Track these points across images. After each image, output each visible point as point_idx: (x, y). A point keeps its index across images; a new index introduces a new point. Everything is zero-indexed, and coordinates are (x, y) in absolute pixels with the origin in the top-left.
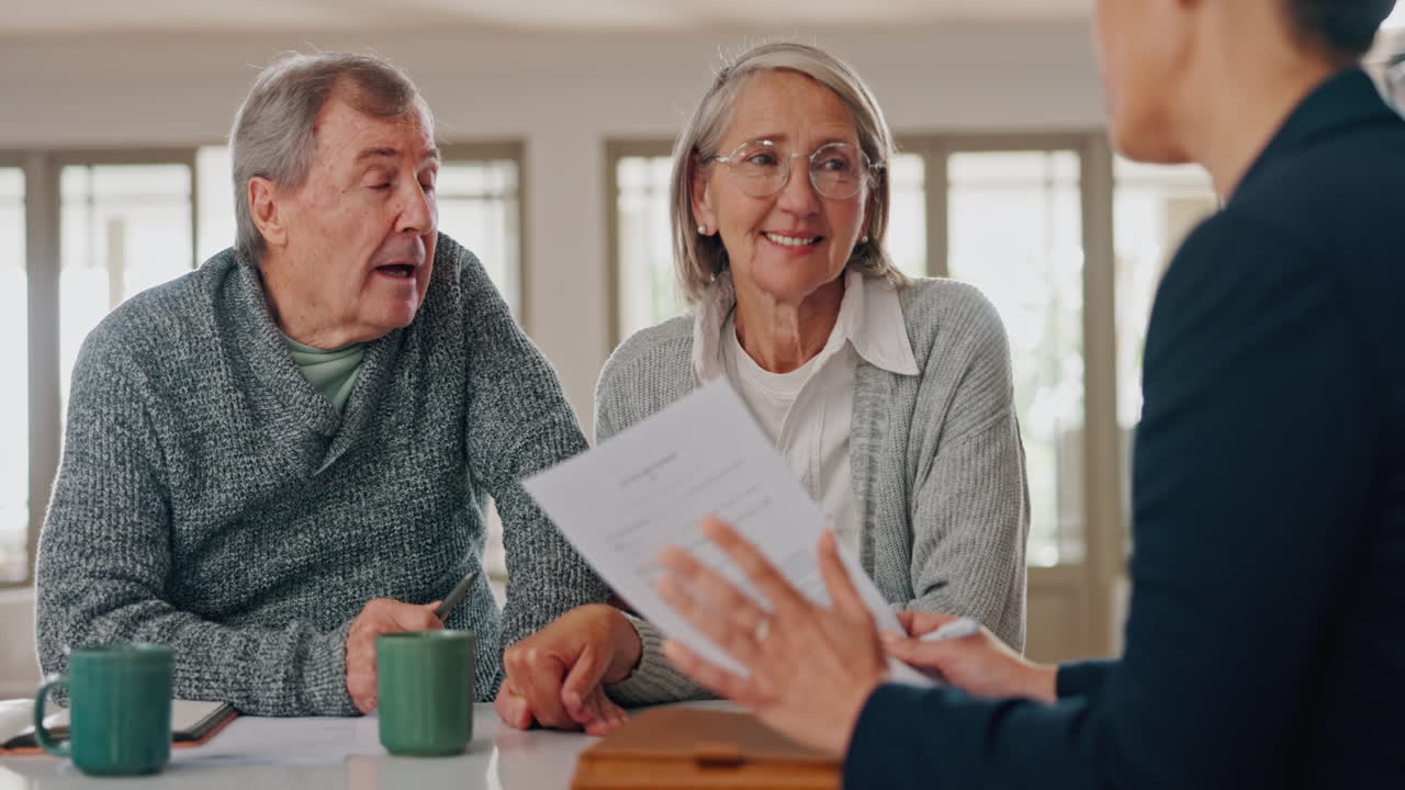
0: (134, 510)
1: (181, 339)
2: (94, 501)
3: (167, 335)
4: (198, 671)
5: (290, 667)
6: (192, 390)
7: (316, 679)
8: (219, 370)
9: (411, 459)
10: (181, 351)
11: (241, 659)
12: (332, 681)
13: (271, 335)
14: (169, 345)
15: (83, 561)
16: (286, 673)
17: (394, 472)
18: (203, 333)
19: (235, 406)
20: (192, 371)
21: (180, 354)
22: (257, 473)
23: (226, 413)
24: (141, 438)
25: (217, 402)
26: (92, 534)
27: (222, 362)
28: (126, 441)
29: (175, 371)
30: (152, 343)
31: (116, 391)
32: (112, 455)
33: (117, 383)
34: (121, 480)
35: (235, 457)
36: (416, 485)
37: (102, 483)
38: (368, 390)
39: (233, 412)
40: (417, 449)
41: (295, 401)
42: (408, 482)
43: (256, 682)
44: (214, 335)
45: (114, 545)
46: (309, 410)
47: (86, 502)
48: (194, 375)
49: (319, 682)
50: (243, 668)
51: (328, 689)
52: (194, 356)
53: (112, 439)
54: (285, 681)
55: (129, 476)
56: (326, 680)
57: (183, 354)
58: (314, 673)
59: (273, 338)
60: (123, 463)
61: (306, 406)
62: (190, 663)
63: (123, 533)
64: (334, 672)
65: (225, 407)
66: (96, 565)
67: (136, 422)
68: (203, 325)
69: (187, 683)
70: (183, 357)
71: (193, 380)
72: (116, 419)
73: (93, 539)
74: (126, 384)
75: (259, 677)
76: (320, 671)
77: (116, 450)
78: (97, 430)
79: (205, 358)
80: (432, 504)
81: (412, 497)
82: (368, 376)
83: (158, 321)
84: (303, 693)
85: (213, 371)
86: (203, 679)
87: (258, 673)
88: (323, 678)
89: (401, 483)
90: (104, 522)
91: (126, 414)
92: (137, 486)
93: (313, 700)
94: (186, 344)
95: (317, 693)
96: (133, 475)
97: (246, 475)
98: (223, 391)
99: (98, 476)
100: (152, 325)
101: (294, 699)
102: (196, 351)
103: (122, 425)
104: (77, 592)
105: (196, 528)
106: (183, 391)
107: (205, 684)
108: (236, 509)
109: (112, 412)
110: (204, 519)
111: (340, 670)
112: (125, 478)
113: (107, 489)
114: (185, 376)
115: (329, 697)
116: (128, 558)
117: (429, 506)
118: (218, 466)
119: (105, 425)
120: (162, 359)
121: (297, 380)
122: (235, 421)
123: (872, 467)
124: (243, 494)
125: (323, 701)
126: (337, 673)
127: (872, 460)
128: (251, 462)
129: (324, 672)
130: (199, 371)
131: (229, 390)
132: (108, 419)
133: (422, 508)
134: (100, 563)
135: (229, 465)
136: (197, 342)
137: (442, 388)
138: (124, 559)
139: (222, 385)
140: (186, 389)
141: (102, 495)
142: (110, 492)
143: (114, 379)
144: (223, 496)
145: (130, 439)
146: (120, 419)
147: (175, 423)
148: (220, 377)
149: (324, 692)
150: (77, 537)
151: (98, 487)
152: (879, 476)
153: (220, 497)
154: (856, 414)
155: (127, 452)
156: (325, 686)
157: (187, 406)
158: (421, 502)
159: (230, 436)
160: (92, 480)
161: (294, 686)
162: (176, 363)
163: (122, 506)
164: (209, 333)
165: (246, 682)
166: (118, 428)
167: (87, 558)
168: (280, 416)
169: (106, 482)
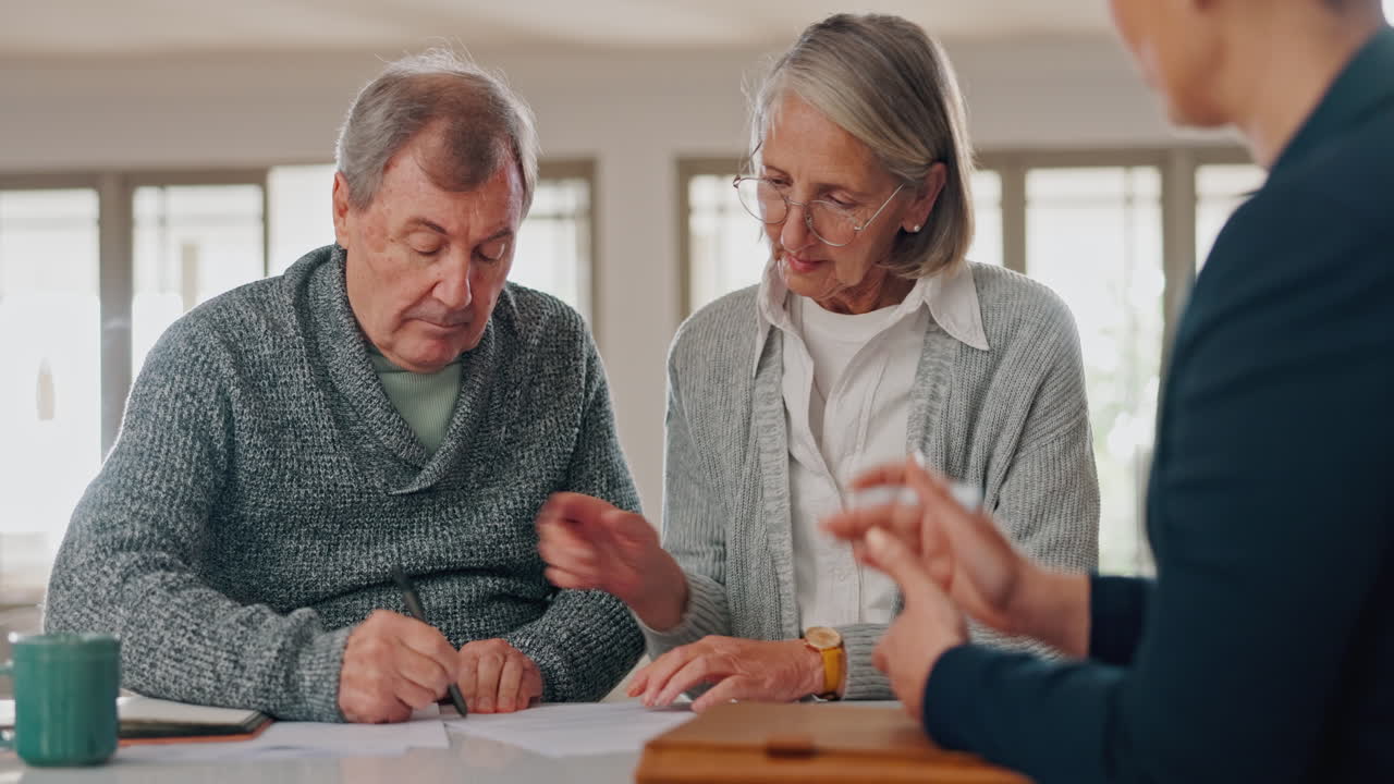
0: (189, 475)
1: (265, 333)
2: (150, 455)
3: (253, 330)
4: (197, 625)
5: (289, 640)
6: (273, 385)
7: (311, 663)
8: (303, 368)
9: (499, 506)
10: (265, 346)
11: (242, 624)
12: (327, 668)
13: (358, 346)
14: (252, 339)
15: (128, 501)
16: (283, 644)
17: (481, 516)
18: (287, 332)
19: (317, 404)
20: (275, 367)
21: (263, 348)
22: (337, 473)
23: (307, 411)
24: (209, 413)
25: (299, 398)
26: (142, 481)
27: (305, 361)
28: (193, 411)
29: (258, 364)
30: (237, 335)
31: (193, 365)
32: (177, 418)
33: (197, 359)
34: (180, 444)
35: (316, 454)
36: (504, 531)
37: (161, 441)
38: (463, 433)
39: (314, 410)
40: (506, 497)
41: (373, 416)
42: (496, 526)
43: (249, 649)
44: (298, 334)
45: (163, 496)
46: (386, 427)
47: (142, 454)
48: (276, 370)
49: (314, 667)
50: (242, 632)
51: (320, 675)
52: (278, 351)
53: (179, 404)
54: (279, 651)
55: (189, 443)
56: (321, 666)
57: (266, 349)
58: (310, 657)
59: (359, 350)
60: (187, 429)
61: (384, 423)
62: (192, 613)
63: (175, 488)
64: (331, 659)
65: (307, 405)
66: (140, 508)
67: (208, 396)
68: (286, 325)
69: (182, 632)
70: (267, 352)
71: (274, 376)
72: (187, 388)
73: (142, 486)
74: (205, 362)
75: (254, 645)
76: (318, 655)
77: (181, 416)
78: (166, 394)
79: (289, 354)
80: (517, 552)
81: (499, 543)
82: (462, 419)
83: (244, 315)
84: (293, 672)
85: (295, 368)
86: (200, 634)
87: (255, 641)
88: (319, 664)
89: (489, 527)
90: (157, 474)
91: (200, 386)
92: (196, 454)
93: (301, 683)
94: (271, 339)
95: (307, 678)
96: (194, 443)
97: (326, 473)
98: (305, 389)
99: (159, 433)
100: (239, 320)
101: (283, 674)
102: (280, 347)
103: (193, 394)
104: (115, 522)
105: (271, 514)
106: (264, 384)
107: (200, 639)
108: (313, 505)
109: (185, 381)
110: (279, 508)
111: (337, 658)
112: (185, 443)
113: (165, 447)
114: (267, 371)
115: (318, 684)
116: (174, 514)
117: (514, 553)
118: (298, 461)
119: (175, 391)
120: (246, 351)
121: (379, 396)
122: (316, 419)
123: (927, 428)
124: (322, 492)
125: (311, 687)
126: (334, 661)
127: (928, 420)
128: (331, 461)
129: (321, 658)
130: (281, 368)
131: (312, 388)
132: (179, 387)
133: (508, 554)
134: (145, 507)
135: (310, 462)
136: (282, 339)
137: (544, 450)
138: (170, 513)
139: (305, 382)
140: (266, 383)
141: (160, 451)
142: (169, 451)
143: (193, 355)
144: (302, 492)
145: (197, 410)
146: (192, 389)
147: (255, 408)
148: (302, 375)
149: (315, 678)
150: (126, 481)
151: (157, 443)
152: (932, 437)
153: (299, 492)
154: (920, 377)
155: (192, 421)
156: (319, 672)
157: (267, 398)
158: (507, 548)
159: (311, 434)
160: (150, 436)
161: (286, 661)
162: (260, 357)
163: (178, 466)
164: (292, 332)
165: (240, 646)
166: (188, 396)
167: (133, 499)
168: (355, 424)
169: (165, 440)
